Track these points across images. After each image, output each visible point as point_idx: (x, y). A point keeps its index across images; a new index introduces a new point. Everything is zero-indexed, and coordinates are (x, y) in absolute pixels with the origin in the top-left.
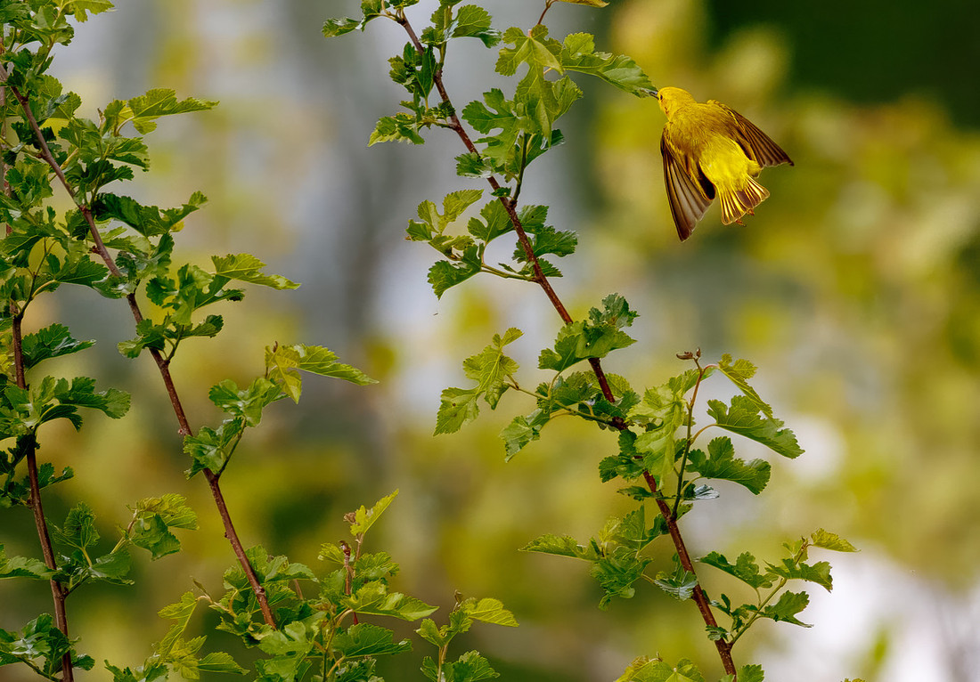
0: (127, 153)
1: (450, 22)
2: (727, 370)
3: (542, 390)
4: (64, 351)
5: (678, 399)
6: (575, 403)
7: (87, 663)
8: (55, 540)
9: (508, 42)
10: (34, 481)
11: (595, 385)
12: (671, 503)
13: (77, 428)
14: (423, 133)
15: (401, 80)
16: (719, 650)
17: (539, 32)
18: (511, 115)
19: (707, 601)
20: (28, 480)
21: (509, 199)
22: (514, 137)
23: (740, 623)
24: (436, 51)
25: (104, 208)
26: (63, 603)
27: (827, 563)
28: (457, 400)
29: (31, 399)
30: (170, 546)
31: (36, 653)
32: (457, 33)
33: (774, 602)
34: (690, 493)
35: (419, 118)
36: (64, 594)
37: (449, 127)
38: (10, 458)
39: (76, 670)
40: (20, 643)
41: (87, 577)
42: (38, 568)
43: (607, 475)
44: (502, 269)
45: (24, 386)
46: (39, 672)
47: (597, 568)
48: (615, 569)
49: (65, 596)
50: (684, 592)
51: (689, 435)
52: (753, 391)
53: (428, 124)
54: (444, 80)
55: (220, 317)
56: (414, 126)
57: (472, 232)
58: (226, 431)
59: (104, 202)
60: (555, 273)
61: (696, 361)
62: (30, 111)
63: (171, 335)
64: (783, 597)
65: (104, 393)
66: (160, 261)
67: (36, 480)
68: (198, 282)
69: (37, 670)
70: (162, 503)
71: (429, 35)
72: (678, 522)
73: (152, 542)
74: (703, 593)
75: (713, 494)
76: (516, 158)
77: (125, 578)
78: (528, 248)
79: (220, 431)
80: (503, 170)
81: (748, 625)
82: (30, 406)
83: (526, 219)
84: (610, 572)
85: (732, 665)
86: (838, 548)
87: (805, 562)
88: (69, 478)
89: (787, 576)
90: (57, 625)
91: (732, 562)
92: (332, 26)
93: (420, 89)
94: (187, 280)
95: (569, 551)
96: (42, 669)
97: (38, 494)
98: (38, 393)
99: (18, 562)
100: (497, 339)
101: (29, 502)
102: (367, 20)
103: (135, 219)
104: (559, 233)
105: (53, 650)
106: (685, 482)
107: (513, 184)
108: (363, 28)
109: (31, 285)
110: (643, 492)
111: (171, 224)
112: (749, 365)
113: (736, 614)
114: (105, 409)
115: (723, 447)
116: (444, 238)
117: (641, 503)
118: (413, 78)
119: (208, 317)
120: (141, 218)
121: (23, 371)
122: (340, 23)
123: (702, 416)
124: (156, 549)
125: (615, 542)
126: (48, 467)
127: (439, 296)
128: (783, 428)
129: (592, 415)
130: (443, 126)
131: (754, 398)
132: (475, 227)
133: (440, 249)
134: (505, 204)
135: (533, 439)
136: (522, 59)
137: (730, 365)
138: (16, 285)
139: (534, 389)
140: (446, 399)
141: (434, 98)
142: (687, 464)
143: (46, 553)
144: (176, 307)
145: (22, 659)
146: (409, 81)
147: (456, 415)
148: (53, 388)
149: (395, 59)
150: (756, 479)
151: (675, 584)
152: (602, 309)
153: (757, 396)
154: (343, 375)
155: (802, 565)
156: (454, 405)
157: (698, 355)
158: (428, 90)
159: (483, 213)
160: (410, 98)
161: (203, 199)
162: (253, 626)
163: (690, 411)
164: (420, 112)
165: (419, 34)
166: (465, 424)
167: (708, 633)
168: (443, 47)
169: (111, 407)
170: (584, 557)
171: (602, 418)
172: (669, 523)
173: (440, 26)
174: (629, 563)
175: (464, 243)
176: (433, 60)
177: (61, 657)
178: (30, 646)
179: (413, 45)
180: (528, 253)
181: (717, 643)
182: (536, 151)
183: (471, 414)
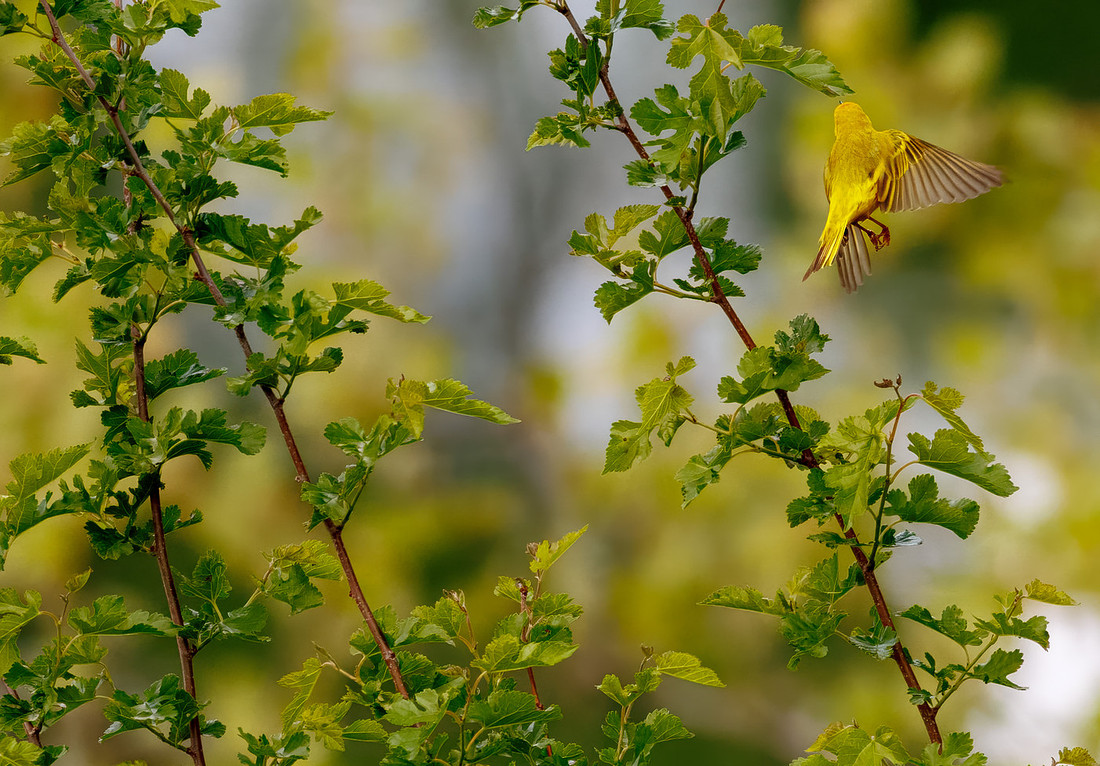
0: (262, 157)
1: (617, 12)
2: (931, 398)
3: (722, 423)
4: (191, 380)
5: (876, 432)
6: (759, 438)
7: (218, 729)
8: (181, 591)
9: (683, 30)
10: (158, 526)
11: (782, 418)
12: (867, 551)
13: (207, 466)
14: (588, 134)
15: (563, 76)
16: (923, 716)
17: (718, 21)
18: (686, 114)
19: (909, 660)
20: (152, 525)
21: (685, 209)
22: (688, 139)
23: (945, 686)
24: (602, 44)
25: (207, 230)
26: (190, 662)
27: (1042, 618)
28: (628, 434)
29: (155, 433)
30: (311, 599)
31: (163, 718)
32: (626, 24)
33: (984, 662)
34: (889, 539)
35: (583, 119)
36: (192, 652)
37: (617, 129)
38: (131, 500)
39: (205, 738)
40: (142, 707)
41: (218, 633)
42: (161, 623)
43: (797, 517)
44: (677, 288)
45: (147, 419)
46: (164, 740)
47: (785, 624)
48: (806, 625)
49: (193, 654)
50: (883, 650)
51: (888, 474)
52: (960, 422)
53: (593, 125)
54: (610, 75)
55: (340, 349)
56: (577, 127)
57: (643, 247)
58: (349, 477)
59: (207, 222)
60: (737, 292)
61: (896, 389)
62: (119, 122)
63: (285, 371)
64: (994, 656)
65: (236, 427)
66: (271, 286)
67: (161, 526)
68: (315, 310)
69: (161, 736)
70: (301, 551)
71: (594, 25)
72: (875, 571)
73: (290, 595)
74: (905, 652)
75: (914, 541)
76: (692, 165)
77: (260, 634)
78: (707, 264)
79: (342, 478)
80: (677, 177)
81: (955, 688)
82: (154, 441)
83: (704, 233)
84: (799, 628)
85: (937, 731)
86: (1055, 600)
87: (1018, 617)
88: (199, 521)
89: (999, 632)
90: (184, 686)
91: (937, 616)
92: (485, 16)
93: (584, 86)
94: (303, 308)
95: (753, 605)
96: (167, 736)
97: (163, 539)
98: (164, 426)
99: (138, 617)
100: (670, 367)
101: (152, 549)
102: (523, 9)
103: (241, 240)
104: (741, 246)
105: (180, 715)
106: (884, 527)
107: (688, 192)
108: (519, 18)
109: (154, 306)
110: (836, 538)
111: (281, 245)
112: (956, 394)
113: (941, 675)
114: (238, 444)
115: (925, 486)
116: (611, 253)
117: (834, 551)
118: (577, 73)
119: (326, 351)
120: (248, 238)
121: (145, 401)
122: (493, 12)
123: (903, 453)
124: (295, 602)
125: (805, 595)
126: (174, 510)
127: (609, 321)
128: (994, 463)
129: (779, 451)
130: (610, 128)
131: (962, 430)
132: (647, 240)
133: (608, 265)
134: (680, 216)
135: (712, 482)
136: (698, 50)
137: (936, 393)
138: (138, 306)
139: (712, 422)
140: (617, 432)
141: (599, 97)
142: (885, 506)
143: (172, 606)
144: (291, 337)
145: (144, 725)
146: (572, 78)
147: (626, 452)
148: (180, 421)
149: (556, 53)
150: (963, 522)
151: (873, 642)
152: (790, 333)
153: (965, 426)
154: (479, 412)
155: (1015, 620)
156: (625, 440)
157: (899, 382)
158: (592, 88)
159: (656, 225)
160: (573, 96)
161: (317, 215)
162: (383, 696)
163: (889, 446)
164: (584, 111)
165: (582, 25)
166: (637, 460)
167: (911, 696)
168: (609, 40)
169: (244, 443)
170: (770, 611)
171: (790, 455)
172: (866, 572)
173: (606, 15)
174: (820, 619)
175: (634, 259)
176: (598, 53)
177: (189, 723)
178: (154, 711)
179: (576, 37)
180: (706, 270)
181: (920, 707)
182: (714, 156)
183: (644, 451)
